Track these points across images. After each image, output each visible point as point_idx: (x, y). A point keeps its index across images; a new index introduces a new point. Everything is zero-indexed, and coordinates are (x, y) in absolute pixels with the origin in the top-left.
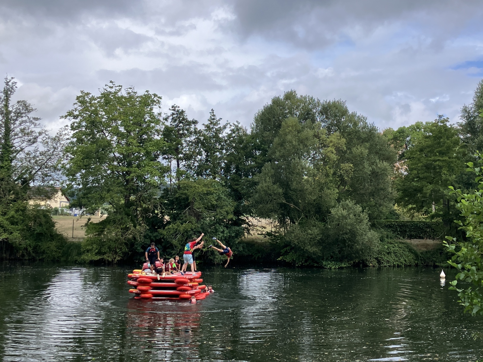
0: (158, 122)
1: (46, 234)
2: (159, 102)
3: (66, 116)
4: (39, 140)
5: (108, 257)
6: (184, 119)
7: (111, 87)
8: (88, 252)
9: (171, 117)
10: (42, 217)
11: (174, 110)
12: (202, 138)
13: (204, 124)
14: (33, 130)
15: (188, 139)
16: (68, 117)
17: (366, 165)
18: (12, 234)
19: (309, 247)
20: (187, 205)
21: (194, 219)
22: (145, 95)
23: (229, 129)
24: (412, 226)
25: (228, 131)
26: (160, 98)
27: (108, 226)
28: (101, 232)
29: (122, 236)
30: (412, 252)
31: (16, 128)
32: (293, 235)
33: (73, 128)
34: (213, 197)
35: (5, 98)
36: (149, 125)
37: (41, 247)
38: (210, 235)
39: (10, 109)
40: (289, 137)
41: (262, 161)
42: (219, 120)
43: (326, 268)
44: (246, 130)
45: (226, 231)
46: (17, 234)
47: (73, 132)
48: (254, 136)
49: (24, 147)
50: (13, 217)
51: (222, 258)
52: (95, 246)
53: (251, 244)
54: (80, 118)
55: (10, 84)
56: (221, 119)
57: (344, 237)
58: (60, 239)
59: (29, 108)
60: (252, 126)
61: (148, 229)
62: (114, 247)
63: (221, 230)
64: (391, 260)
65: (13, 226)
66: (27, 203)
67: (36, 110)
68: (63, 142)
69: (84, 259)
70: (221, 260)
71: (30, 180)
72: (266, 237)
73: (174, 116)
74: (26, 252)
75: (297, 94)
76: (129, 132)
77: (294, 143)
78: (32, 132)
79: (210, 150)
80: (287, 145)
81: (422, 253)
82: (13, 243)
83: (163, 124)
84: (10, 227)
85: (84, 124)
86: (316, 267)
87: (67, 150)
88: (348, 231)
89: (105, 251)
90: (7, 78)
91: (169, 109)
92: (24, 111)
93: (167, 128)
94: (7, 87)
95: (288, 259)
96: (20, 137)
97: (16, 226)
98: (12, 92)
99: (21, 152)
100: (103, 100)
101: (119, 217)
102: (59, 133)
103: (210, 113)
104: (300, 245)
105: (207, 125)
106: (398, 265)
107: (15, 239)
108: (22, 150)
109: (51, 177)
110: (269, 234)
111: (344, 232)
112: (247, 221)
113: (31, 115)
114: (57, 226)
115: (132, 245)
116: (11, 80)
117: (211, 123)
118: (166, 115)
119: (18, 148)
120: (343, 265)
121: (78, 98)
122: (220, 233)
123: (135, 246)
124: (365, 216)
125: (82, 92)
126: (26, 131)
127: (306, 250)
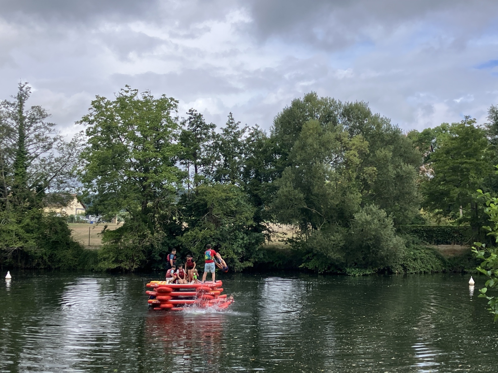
0: (175, 126)
1: (61, 242)
2: (176, 106)
3: (81, 122)
4: (54, 145)
5: (125, 265)
6: (201, 123)
7: (127, 92)
8: (104, 260)
9: (188, 122)
10: (57, 224)
11: (192, 114)
12: (220, 142)
13: (222, 128)
14: (48, 136)
15: (206, 143)
16: (84, 123)
17: (390, 168)
18: (27, 243)
19: (332, 253)
20: (206, 211)
21: (212, 225)
22: (161, 99)
23: (248, 133)
24: (439, 231)
25: (247, 134)
26: (177, 102)
27: (125, 234)
28: (118, 240)
29: (139, 244)
30: (439, 259)
31: (31, 134)
32: (315, 241)
33: (88, 134)
34: (232, 203)
35: (19, 103)
36: (165, 130)
37: (57, 256)
38: (229, 242)
39: (24, 115)
40: (310, 140)
41: (283, 165)
42: (237, 124)
43: (350, 276)
44: (266, 134)
45: (246, 238)
46: (32, 242)
47: (88, 138)
48: (273, 140)
49: (39, 154)
50: (28, 225)
51: (242, 266)
52: (111, 254)
53: (272, 251)
54: (95, 123)
55: (24, 89)
56: (240, 122)
57: (368, 244)
58: (77, 247)
59: (43, 114)
60: (272, 128)
61: (166, 237)
62: (131, 254)
63: (241, 237)
64: (418, 266)
65: (28, 235)
66: (43, 211)
67: (51, 116)
68: (78, 148)
69: (100, 268)
70: (241, 268)
71: (45, 187)
72: (287, 244)
73: (191, 120)
74: (42, 261)
75: (317, 96)
76: (146, 137)
77: (315, 146)
78: (47, 138)
79: (229, 155)
80: (308, 149)
81: (449, 259)
82: (28, 252)
83: (180, 128)
84: (26, 235)
85: (100, 129)
86: (339, 274)
87: (82, 156)
88: (373, 237)
89: (122, 259)
90: (21, 83)
91: (187, 113)
92: (39, 117)
93: (184, 132)
94: (21, 93)
95: (311, 266)
96: (34, 143)
97: (31, 234)
98: (25, 97)
99: (36, 159)
100: (118, 105)
101: (136, 224)
102: (74, 139)
103: (229, 116)
104: (323, 251)
105: (225, 129)
106: (424, 272)
107: (31, 247)
108: (37, 156)
109: (66, 184)
110: (290, 240)
111: (368, 237)
112: (268, 227)
113: (45, 121)
114: (73, 234)
115: (150, 252)
116: (25, 85)
117: (230, 127)
118: (184, 119)
119: (33, 155)
120: (368, 273)
121: (93, 103)
122: (239, 240)
123: (153, 254)
124: (390, 222)
125: (97, 97)
126: (41, 137)
127: (329, 256)
